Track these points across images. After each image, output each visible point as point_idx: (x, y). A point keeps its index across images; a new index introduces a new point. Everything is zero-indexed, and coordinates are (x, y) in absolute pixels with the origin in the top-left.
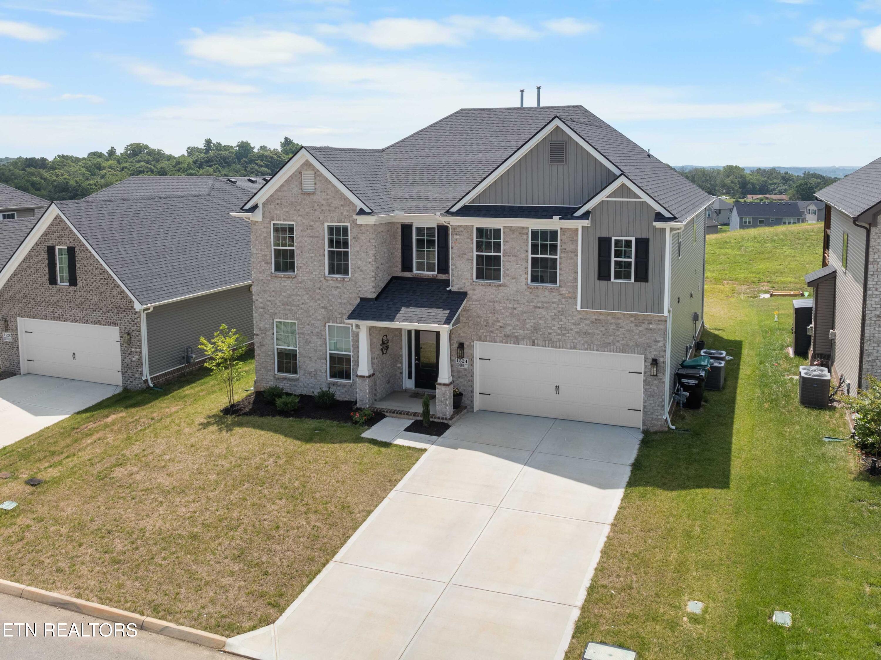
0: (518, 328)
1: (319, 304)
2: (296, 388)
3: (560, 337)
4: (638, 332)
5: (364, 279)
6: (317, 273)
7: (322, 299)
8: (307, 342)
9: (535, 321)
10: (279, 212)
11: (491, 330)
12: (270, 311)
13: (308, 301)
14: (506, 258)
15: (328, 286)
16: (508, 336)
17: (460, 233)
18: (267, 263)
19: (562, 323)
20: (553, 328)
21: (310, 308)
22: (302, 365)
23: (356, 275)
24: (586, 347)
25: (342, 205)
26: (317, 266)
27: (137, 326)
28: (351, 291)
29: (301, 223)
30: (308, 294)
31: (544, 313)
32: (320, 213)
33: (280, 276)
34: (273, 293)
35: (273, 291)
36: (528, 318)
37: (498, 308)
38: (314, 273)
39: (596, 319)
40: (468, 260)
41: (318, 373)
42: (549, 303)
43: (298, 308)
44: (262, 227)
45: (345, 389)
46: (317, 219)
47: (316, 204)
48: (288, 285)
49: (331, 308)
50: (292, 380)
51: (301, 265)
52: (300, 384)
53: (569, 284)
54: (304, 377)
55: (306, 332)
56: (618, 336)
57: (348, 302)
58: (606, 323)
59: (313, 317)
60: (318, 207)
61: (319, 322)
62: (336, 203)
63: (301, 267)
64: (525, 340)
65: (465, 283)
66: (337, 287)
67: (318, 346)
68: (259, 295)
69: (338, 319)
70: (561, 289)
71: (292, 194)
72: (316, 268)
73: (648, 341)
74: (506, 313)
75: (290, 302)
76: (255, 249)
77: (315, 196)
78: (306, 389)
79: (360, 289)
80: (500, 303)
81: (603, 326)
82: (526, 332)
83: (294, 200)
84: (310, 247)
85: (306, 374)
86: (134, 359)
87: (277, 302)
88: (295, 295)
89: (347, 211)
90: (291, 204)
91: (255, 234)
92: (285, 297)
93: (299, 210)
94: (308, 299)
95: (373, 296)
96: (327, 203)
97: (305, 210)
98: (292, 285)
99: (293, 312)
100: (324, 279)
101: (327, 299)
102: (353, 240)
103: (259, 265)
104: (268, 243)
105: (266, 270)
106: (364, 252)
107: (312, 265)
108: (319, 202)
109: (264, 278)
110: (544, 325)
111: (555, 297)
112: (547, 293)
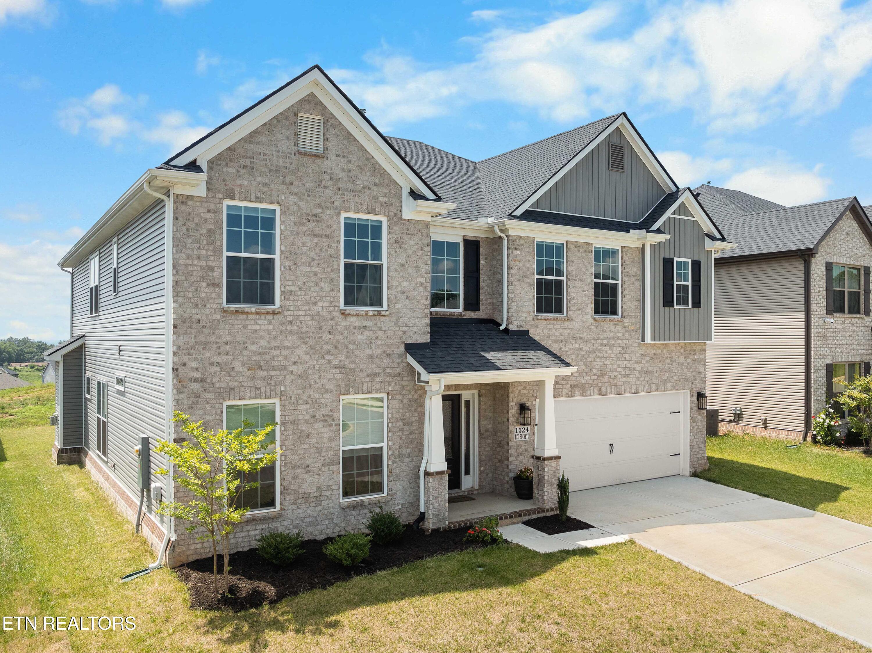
1: (330, 362)
3: (624, 380)
4: (686, 365)
5: (412, 311)
6: (325, 304)
7: (334, 351)
8: (303, 437)
9: (601, 363)
10: (246, 183)
12: (218, 385)
13: (305, 357)
14: (570, 284)
15: (347, 327)
17: (521, 247)
18: (211, 285)
20: (618, 369)
21: (310, 371)
22: (290, 484)
23: (399, 306)
24: (647, 388)
25: (376, 185)
26: (327, 289)
28: (389, 333)
29: (296, 208)
30: (306, 343)
31: (610, 352)
32: (336, 194)
34: (227, 347)
35: (227, 343)
36: (594, 360)
37: (563, 349)
38: (320, 304)
40: (530, 284)
41: (324, 493)
42: (613, 338)
43: (285, 372)
44: (205, 210)
46: (328, 204)
47: (328, 177)
48: (263, 328)
49: (353, 366)
50: (267, 519)
51: (292, 288)
52: (285, 523)
53: (631, 314)
54: (294, 507)
55: (300, 417)
57: (384, 352)
59: (316, 386)
60: (330, 183)
61: (328, 396)
62: (366, 179)
63: (291, 293)
64: (592, 388)
65: (526, 318)
66: (365, 328)
67: (325, 440)
68: (189, 354)
69: (365, 385)
70: (623, 321)
71: (278, 151)
72: (323, 294)
73: (694, 374)
75: (267, 362)
76: (184, 256)
77: (326, 162)
79: (405, 329)
80: (566, 342)
83: (281, 163)
84: (312, 254)
85: (297, 501)
87: (237, 364)
88: (278, 348)
89: (385, 195)
90: (276, 170)
91: (185, 224)
92: (255, 353)
93: (291, 184)
94: (307, 353)
95: (426, 339)
96: (348, 176)
97: (304, 185)
98: (271, 327)
99: (273, 382)
100: (338, 314)
101: (345, 350)
102: (395, 246)
103: (193, 289)
104: (213, 243)
105: (208, 298)
106: (412, 267)
107: (317, 289)
108: (333, 174)
109: (204, 317)
110: (610, 366)
111: (619, 331)
112: (612, 327)
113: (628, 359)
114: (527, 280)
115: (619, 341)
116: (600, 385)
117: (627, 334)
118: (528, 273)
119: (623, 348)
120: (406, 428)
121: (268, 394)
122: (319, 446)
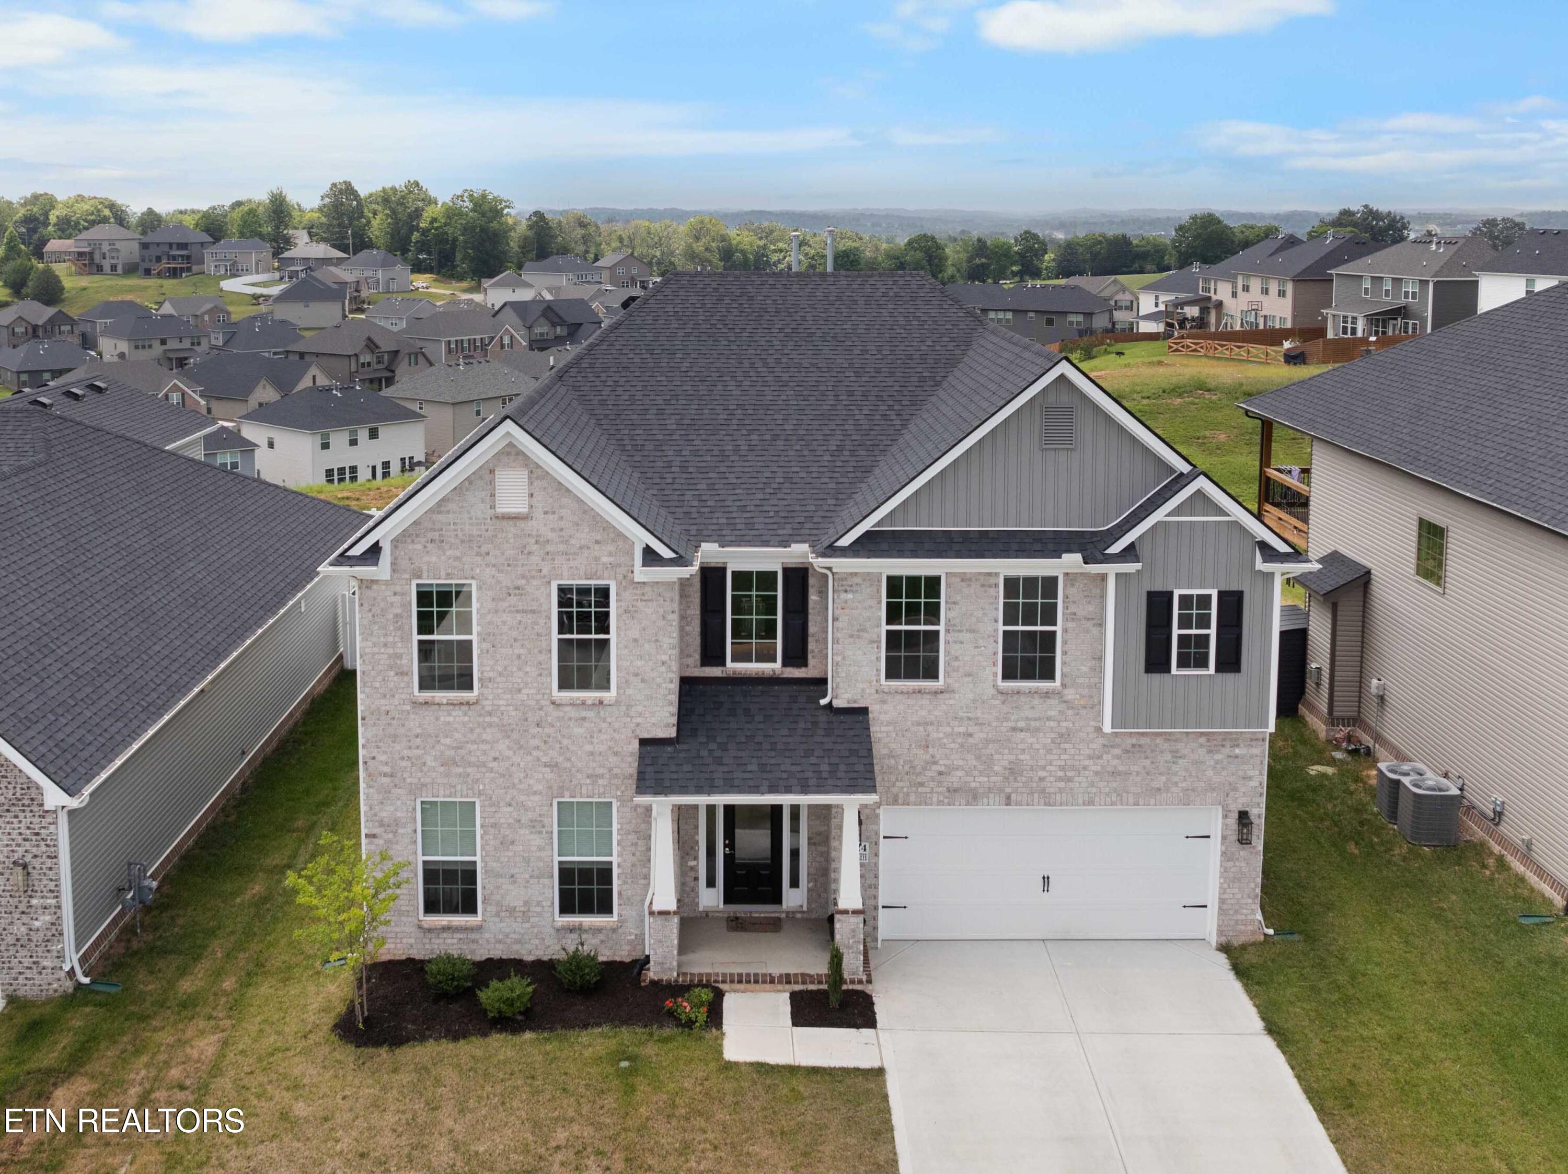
0: (976, 773)
1: (538, 759)
2: (473, 946)
3: (1062, 785)
4: (1212, 763)
5: (650, 698)
6: (532, 691)
7: (544, 747)
8: (506, 843)
9: (1013, 758)
10: (434, 559)
11: (919, 780)
12: (408, 780)
13: (508, 753)
14: (952, 637)
15: (560, 720)
16: (955, 791)
17: (854, 589)
18: (401, 674)
19: (1066, 757)
20: (1048, 768)
21: (513, 769)
22: (492, 894)
23: (630, 692)
24: (1114, 799)
25: (597, 542)
26: (535, 674)
27: (47, 846)
28: (617, 725)
29: (493, 581)
30: (508, 737)
31: (1030, 740)
32: (543, 560)
33: (437, 700)
34: (418, 740)
35: (417, 736)
36: (998, 753)
37: (934, 735)
38: (524, 691)
39: (1133, 746)
40: (872, 642)
41: (532, 909)
42: (1040, 719)
43: (484, 770)
44: (389, 593)
45: (601, 937)
46: (534, 573)
47: (533, 541)
48: (457, 719)
49: (568, 765)
50: (466, 929)
51: (491, 674)
52: (487, 935)
53: (1081, 680)
54: (497, 919)
55: (502, 821)
56: (1175, 774)
57: (610, 748)
58: (1152, 751)
59: (522, 786)
60: (535, 547)
61: (536, 798)
62: (584, 536)
63: (492, 680)
64: (991, 795)
65: (863, 690)
66: (584, 719)
67: (534, 848)
68: (378, 747)
69: (585, 787)
70: (1066, 691)
71: (471, 518)
72: (529, 680)
73: (1231, 779)
74: (953, 746)
75: (463, 758)
76: (370, 644)
77: (530, 523)
78: (500, 946)
79: (639, 720)
80: (940, 724)
81: (1146, 758)
82: (993, 779)
83: (475, 533)
84: (514, 634)
85: (503, 914)
86: (37, 924)
87: (429, 759)
88: (474, 742)
89: (610, 554)
90: (468, 541)
91: (370, 610)
92: (449, 747)
93: (488, 554)
94: (509, 748)
95: (672, 733)
96: (560, 537)
97: (503, 554)
98: (466, 719)
99: (469, 780)
100: (548, 703)
101: (558, 746)
102: (625, 617)
103: (380, 678)
104: (400, 628)
105: (397, 689)
106: (649, 641)
107: (521, 674)
108: (540, 536)
109: (393, 708)
110: (1030, 763)
111: (1053, 708)
112: (1036, 701)
113: (1072, 752)
114: (865, 635)
115: (1052, 724)
116: (1008, 790)
117: (1070, 712)
118: (868, 624)
119: (1061, 735)
120: (640, 843)
121: (468, 793)
122: (526, 855)
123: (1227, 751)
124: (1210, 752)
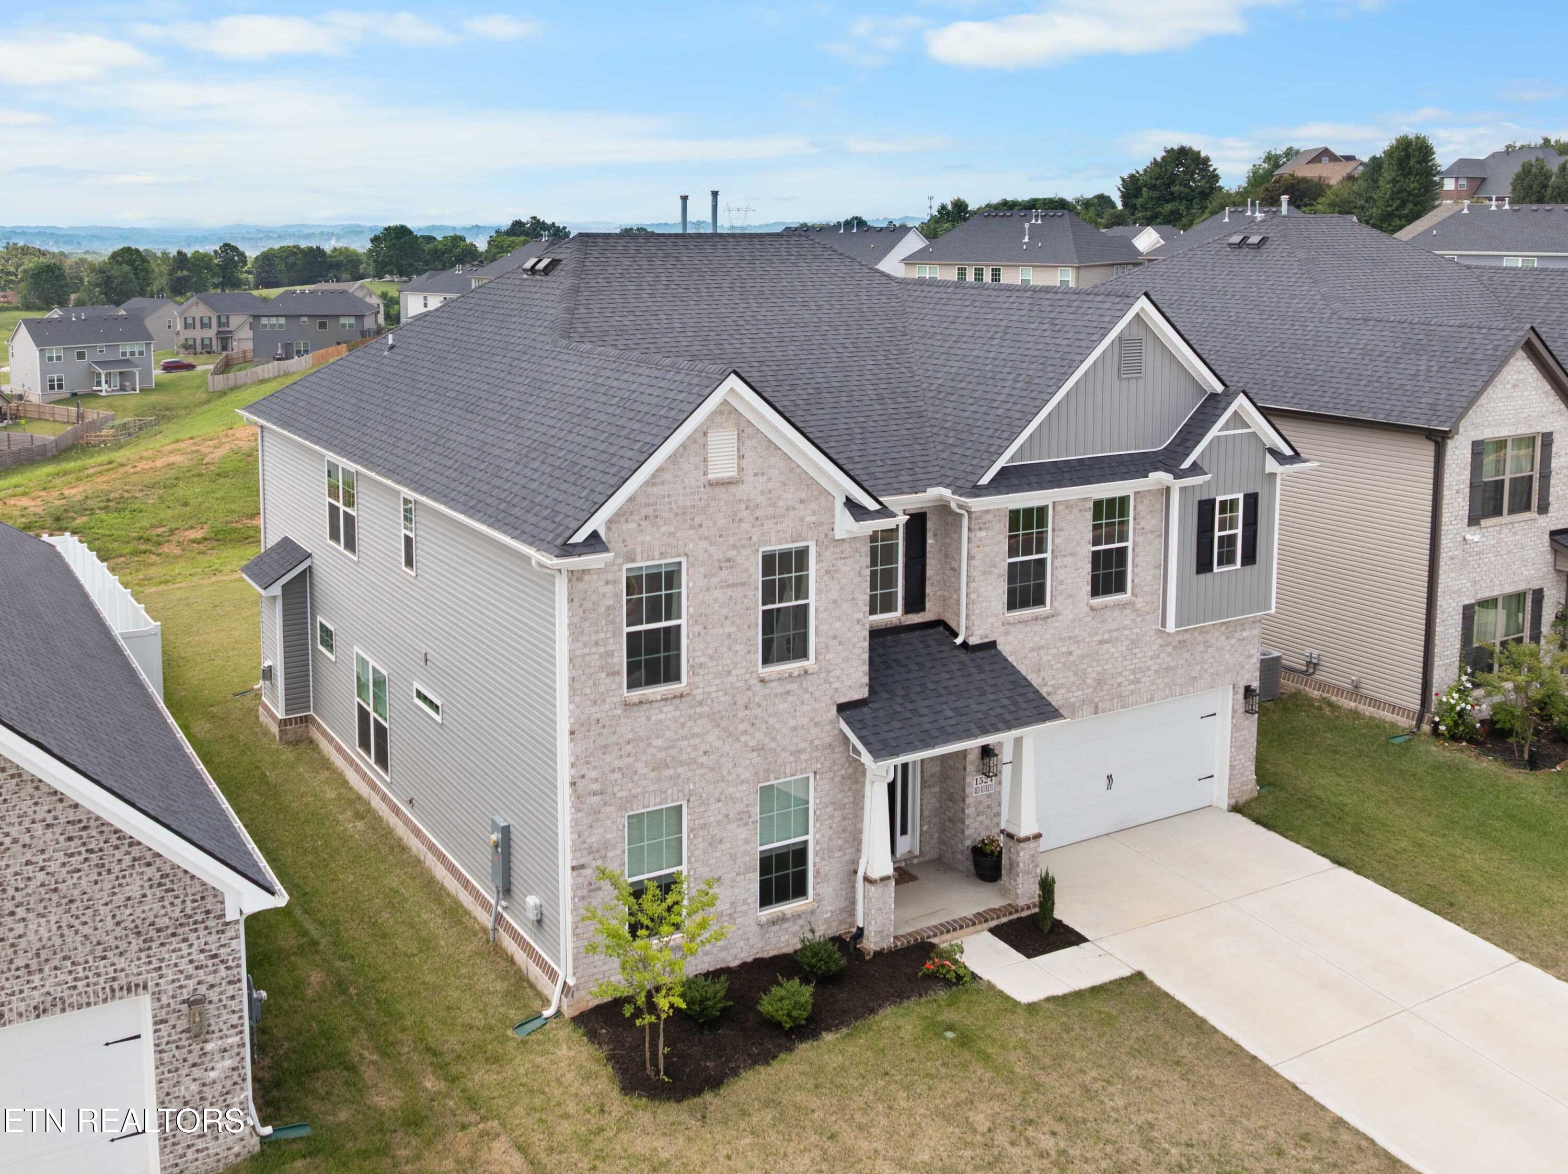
1: (746, 745)
3: (1132, 687)
4: (1229, 648)
5: (846, 660)
6: (741, 672)
7: (751, 730)
8: (714, 843)
9: (1099, 669)
10: (648, 538)
12: (619, 795)
13: (718, 743)
14: (1056, 563)
15: (766, 697)
17: (989, 524)
18: (613, 675)
19: (1135, 661)
20: (1124, 674)
23: (829, 656)
24: (1167, 693)
25: (802, 501)
26: (743, 652)
27: (228, 968)
28: (817, 694)
29: (706, 556)
30: (718, 726)
31: (1112, 650)
32: (753, 526)
34: (630, 747)
35: (629, 743)
36: (1089, 666)
37: (1045, 658)
38: (734, 673)
40: (1000, 575)
41: (738, 910)
42: (1119, 629)
43: (694, 766)
44: (602, 583)
45: (800, 922)
46: (744, 542)
47: (744, 506)
48: (669, 716)
49: (773, 745)
51: (703, 659)
53: (1148, 588)
55: (712, 820)
56: (1206, 662)
57: (811, 719)
58: (1192, 645)
59: (730, 778)
60: (746, 513)
61: (744, 787)
62: (790, 497)
63: (701, 665)
64: (1083, 708)
65: (992, 624)
66: (788, 693)
67: (740, 843)
68: (588, 763)
69: (788, 766)
70: (1134, 601)
71: (685, 488)
72: (739, 660)
73: (1240, 660)
74: (1058, 666)
75: (674, 757)
76: (580, 645)
77: (740, 488)
79: (837, 685)
80: (1049, 647)
82: (1086, 692)
83: (689, 503)
84: (725, 611)
87: (640, 766)
88: (685, 738)
89: (814, 513)
90: (682, 514)
91: (581, 606)
92: (660, 749)
93: (701, 526)
94: (719, 738)
95: (864, 693)
96: (769, 499)
97: (715, 524)
98: (678, 713)
99: (680, 781)
100: (756, 681)
101: (764, 726)
102: (826, 578)
103: (591, 683)
104: (612, 622)
105: (608, 691)
106: (847, 601)
107: (731, 654)
108: (748, 500)
109: (604, 715)
110: (1112, 671)
111: (1127, 618)
112: (1117, 613)
113: (1139, 655)
114: (995, 570)
115: (1127, 632)
116: (1097, 700)
117: (1139, 619)
118: (997, 560)
119: (1133, 642)
120: (836, 814)
121: (675, 797)
122: (733, 851)
123: (1237, 635)
124: (1227, 638)
